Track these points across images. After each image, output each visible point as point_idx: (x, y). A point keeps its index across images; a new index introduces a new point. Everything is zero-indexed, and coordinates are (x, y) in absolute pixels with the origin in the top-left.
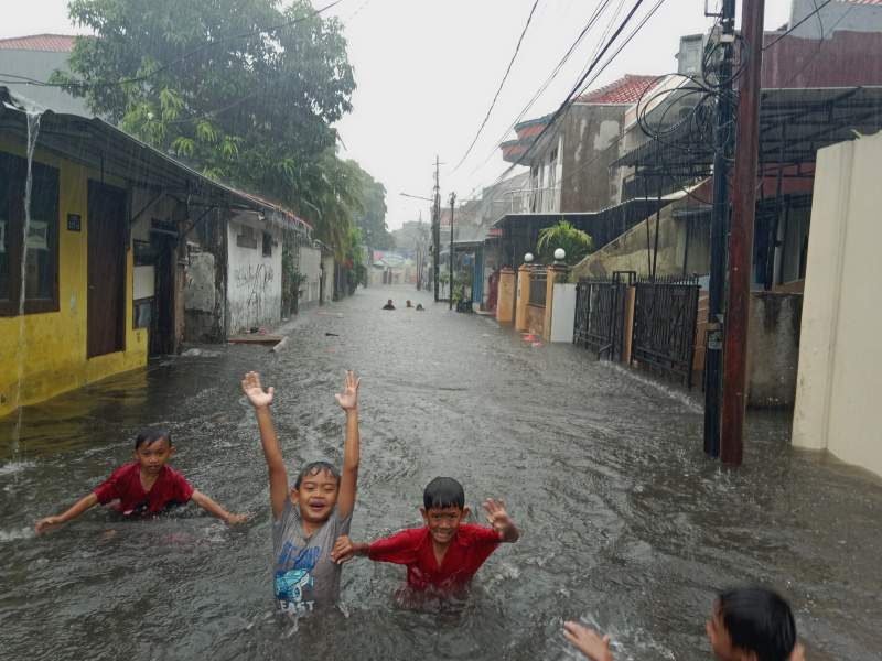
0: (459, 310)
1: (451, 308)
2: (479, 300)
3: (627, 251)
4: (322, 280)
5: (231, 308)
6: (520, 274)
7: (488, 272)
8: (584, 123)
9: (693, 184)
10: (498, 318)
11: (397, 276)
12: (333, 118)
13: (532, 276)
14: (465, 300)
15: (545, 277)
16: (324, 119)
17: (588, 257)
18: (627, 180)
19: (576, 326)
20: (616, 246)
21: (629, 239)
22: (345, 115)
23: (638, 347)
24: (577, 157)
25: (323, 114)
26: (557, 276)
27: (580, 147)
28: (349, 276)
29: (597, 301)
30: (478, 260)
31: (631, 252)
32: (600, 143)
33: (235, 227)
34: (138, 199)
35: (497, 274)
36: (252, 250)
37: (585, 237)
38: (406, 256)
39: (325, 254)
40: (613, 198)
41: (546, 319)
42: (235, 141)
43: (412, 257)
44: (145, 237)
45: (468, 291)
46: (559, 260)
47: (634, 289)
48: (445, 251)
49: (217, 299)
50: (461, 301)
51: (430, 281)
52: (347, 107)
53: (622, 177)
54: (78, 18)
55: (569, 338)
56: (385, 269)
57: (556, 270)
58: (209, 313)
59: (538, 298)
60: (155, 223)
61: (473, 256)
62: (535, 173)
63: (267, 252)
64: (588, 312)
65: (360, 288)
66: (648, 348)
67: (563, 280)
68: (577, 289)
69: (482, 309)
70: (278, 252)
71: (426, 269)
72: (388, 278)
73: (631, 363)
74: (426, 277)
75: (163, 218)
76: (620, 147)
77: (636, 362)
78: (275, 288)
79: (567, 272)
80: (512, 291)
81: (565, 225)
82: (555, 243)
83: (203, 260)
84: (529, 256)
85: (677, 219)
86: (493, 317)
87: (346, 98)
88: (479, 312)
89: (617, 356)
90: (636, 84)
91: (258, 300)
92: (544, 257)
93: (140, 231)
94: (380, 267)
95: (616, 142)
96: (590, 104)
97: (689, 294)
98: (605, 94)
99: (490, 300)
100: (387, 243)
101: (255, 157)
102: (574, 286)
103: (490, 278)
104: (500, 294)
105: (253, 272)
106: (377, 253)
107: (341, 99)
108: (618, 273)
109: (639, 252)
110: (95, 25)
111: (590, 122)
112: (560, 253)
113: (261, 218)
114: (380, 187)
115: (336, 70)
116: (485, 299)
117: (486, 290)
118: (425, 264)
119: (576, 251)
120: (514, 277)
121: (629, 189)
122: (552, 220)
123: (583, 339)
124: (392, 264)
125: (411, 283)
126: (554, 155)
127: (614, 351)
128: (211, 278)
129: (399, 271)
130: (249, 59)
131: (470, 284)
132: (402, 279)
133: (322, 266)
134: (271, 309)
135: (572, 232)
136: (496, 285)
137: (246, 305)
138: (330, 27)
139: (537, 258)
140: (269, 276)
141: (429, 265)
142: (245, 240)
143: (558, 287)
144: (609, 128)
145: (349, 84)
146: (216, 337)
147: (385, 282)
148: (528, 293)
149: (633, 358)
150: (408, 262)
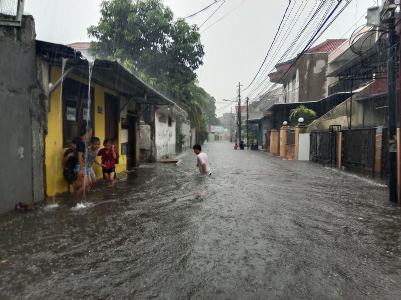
0: (252, 149)
1: (248, 149)
2: (261, 144)
3: (333, 117)
4: (191, 137)
5: (157, 148)
6: (281, 131)
7: (265, 131)
8: (308, 62)
9: (365, 85)
10: (271, 151)
11: (221, 137)
12: (194, 68)
13: (287, 131)
14: (255, 145)
15: (294, 131)
16: (191, 69)
17: (315, 121)
18: (331, 86)
19: (311, 152)
20: (329, 115)
21: (335, 112)
22: (200, 66)
23: (344, 160)
24: (306, 77)
25: (190, 66)
26: (300, 130)
27: (307, 73)
28: (202, 136)
29: (321, 140)
30: (260, 126)
31: (336, 118)
32: (317, 70)
33: (158, 114)
34: (123, 101)
35: (269, 132)
36: (164, 124)
37: (312, 112)
38: (225, 128)
39: (192, 127)
40: (324, 95)
41: (296, 149)
42: (154, 80)
43: (228, 128)
44: (125, 117)
45: (255, 141)
46: (301, 123)
47: (341, 133)
48: (244, 124)
49: (151, 144)
50: (253, 145)
51: (236, 138)
52: (201, 63)
53: (328, 85)
54: (91, 34)
55: (307, 158)
56: (216, 134)
57: (300, 128)
58: (148, 150)
59: (291, 141)
60: (129, 111)
61: (257, 125)
62: (285, 86)
63: (170, 125)
64: (317, 146)
65: (205, 142)
66: (350, 160)
67: (303, 132)
68: (311, 135)
69: (262, 148)
70: (174, 125)
71: (234, 133)
72: (217, 138)
73: (341, 168)
74: (234, 137)
75: (131, 109)
76: (326, 72)
77: (343, 167)
78: (173, 140)
79: (305, 128)
80: (277, 139)
81: (302, 107)
82: (298, 115)
83: (145, 128)
84: (285, 123)
85: (358, 101)
86: (269, 151)
87: (200, 59)
88: (261, 150)
89: (333, 165)
90: (332, 43)
91: (167, 145)
92: (293, 122)
93: (123, 114)
94: (213, 133)
95: (324, 69)
96: (311, 53)
97: (370, 133)
98: (318, 48)
99: (266, 144)
100: (217, 122)
101: (162, 86)
102: (309, 134)
103: (266, 134)
104: (271, 141)
105: (165, 133)
106: (212, 127)
107: (198, 59)
108: (333, 126)
109: (340, 117)
110: (98, 36)
111: (311, 61)
112: (301, 119)
113: (169, 109)
114: (213, 98)
115: (195, 47)
116: (264, 144)
117: (264, 139)
118: (233, 131)
119: (309, 119)
120: (277, 133)
121: (331, 90)
122: (295, 106)
123: (315, 158)
124: (219, 131)
125: (227, 140)
126: (294, 77)
127: (332, 162)
128: (149, 135)
129: (222, 135)
130: (159, 46)
131: (256, 138)
132: (223, 138)
133: (190, 132)
134: (172, 149)
135: (306, 110)
136: (269, 137)
137: (162, 147)
138: (193, 29)
139: (289, 123)
140: (170, 135)
141: (236, 131)
142: (162, 120)
143: (301, 135)
144: (320, 64)
145: (201, 52)
146: (152, 160)
147: (216, 140)
148: (285, 139)
149: (342, 165)
150: (226, 130)
